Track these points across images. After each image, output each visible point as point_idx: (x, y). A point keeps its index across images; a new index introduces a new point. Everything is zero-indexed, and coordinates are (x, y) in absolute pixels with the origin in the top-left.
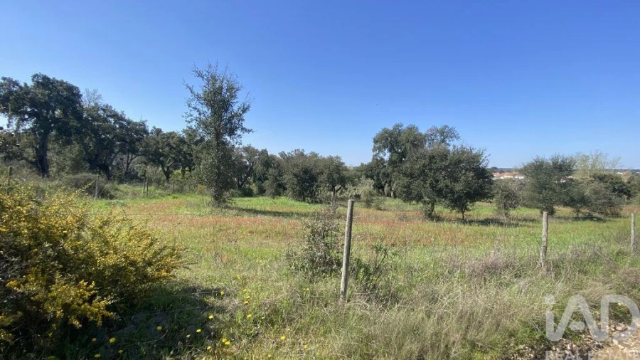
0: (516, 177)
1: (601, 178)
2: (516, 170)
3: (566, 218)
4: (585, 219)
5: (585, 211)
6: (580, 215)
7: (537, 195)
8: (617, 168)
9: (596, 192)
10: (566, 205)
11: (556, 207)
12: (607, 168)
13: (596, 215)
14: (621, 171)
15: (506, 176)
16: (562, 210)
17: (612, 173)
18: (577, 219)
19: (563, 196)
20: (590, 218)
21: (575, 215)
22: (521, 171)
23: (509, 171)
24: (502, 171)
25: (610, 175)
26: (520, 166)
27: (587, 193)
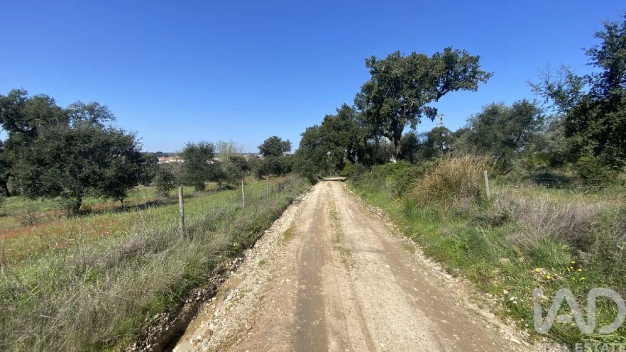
0: (179, 161)
1: (234, 159)
2: (179, 154)
3: (212, 191)
4: (224, 189)
5: (224, 183)
6: (222, 186)
7: (191, 175)
8: (243, 152)
9: (230, 169)
10: (212, 180)
11: (205, 183)
12: (238, 152)
13: (231, 185)
14: (246, 154)
15: (170, 160)
16: (211, 185)
17: (240, 156)
18: (219, 190)
19: (209, 174)
20: (228, 188)
21: (219, 187)
22: (181, 155)
23: (172, 155)
24: (167, 156)
25: (239, 157)
26: (181, 150)
27: (224, 170)
